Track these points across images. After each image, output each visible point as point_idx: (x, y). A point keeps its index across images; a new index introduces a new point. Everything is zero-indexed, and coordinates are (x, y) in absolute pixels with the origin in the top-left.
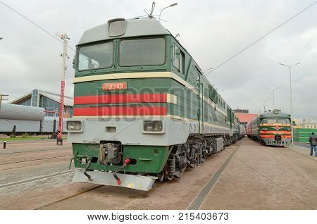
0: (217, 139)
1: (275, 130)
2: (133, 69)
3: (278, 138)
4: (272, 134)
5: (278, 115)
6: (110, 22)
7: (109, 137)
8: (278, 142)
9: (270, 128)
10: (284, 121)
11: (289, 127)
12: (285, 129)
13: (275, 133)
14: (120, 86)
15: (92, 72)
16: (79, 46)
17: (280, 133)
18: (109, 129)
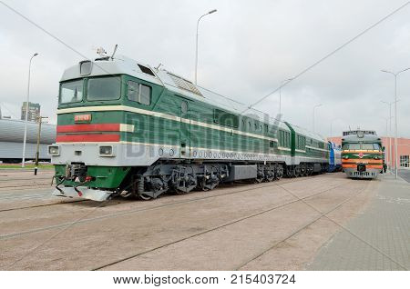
0: (236, 166)
1: (358, 158)
2: (96, 103)
3: (362, 168)
4: (355, 163)
5: (363, 139)
6: (82, 63)
7: (77, 159)
8: (361, 174)
9: (352, 156)
10: (370, 146)
11: (378, 154)
12: (371, 156)
13: (358, 161)
14: (87, 117)
15: (68, 105)
16: (62, 82)
17: (364, 162)
18: (78, 153)
